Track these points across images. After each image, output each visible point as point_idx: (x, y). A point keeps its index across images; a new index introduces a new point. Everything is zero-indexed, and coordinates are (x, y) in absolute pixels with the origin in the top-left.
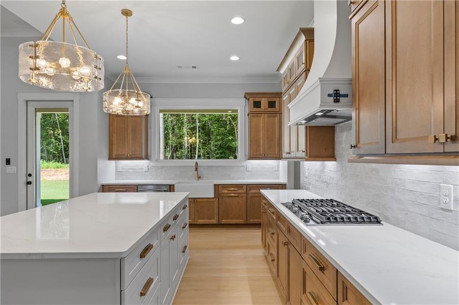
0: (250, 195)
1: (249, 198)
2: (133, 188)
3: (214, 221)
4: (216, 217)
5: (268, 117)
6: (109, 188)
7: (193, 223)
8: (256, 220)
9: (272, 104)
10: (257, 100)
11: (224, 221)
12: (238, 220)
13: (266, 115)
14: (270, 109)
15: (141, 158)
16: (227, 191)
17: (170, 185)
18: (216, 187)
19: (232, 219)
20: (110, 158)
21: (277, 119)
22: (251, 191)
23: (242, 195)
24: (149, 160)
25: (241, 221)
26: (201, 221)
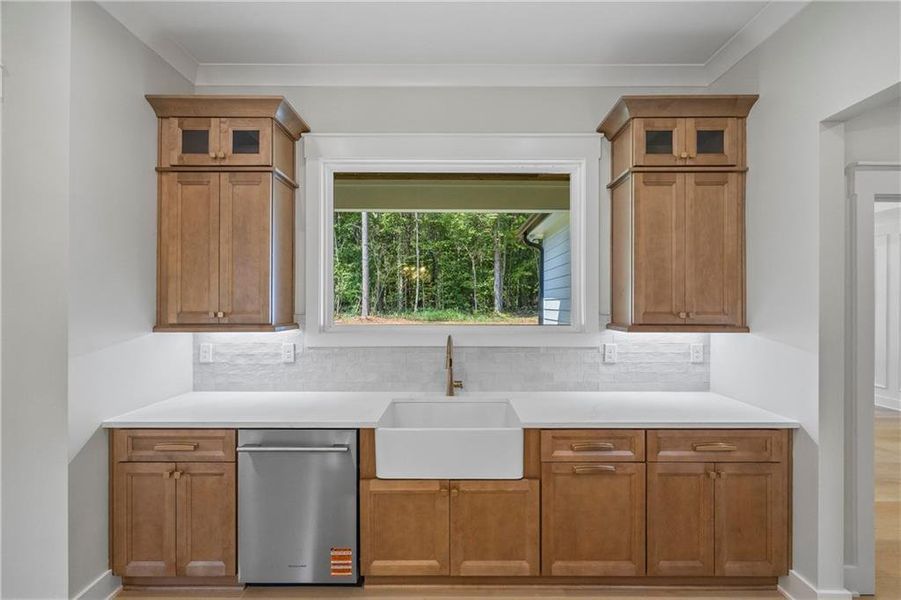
0: (659, 469)
1: (654, 478)
2: (222, 438)
3: (525, 564)
4: (531, 551)
5: (697, 184)
6: (133, 438)
7: (445, 572)
8: (680, 564)
9: (709, 141)
10: (660, 125)
11: (559, 567)
12: (611, 564)
13: (691, 178)
14: (703, 159)
15: (264, 326)
16: (570, 453)
17: (358, 430)
18: (534, 438)
19: (592, 558)
20: (161, 325)
21: (728, 193)
22: (661, 453)
23: (630, 468)
24: (296, 326)
25: (627, 568)
26: (472, 567)
